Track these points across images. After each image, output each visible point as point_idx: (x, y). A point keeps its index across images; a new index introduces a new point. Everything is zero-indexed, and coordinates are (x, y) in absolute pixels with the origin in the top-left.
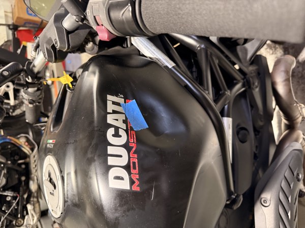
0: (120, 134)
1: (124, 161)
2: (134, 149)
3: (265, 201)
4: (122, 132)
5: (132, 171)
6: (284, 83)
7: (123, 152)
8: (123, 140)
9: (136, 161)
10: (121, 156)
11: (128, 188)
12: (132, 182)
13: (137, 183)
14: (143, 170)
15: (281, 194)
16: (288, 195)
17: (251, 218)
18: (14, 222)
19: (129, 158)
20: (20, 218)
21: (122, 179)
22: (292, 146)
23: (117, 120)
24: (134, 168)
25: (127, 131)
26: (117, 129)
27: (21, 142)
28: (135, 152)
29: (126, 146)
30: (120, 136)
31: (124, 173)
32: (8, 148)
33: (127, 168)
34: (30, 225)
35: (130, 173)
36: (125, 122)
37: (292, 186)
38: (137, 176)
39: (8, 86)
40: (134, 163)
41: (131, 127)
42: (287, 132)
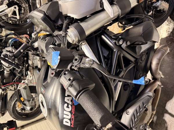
0: (69, 107)
1: (69, 117)
2: (73, 114)
3: (128, 112)
4: (70, 106)
5: (72, 121)
6: (156, 65)
7: (69, 114)
8: (70, 110)
9: (74, 118)
10: (68, 115)
11: (70, 126)
12: (71, 124)
13: (73, 125)
14: (75, 121)
15: (135, 112)
16: (138, 112)
17: (121, 114)
18: (22, 78)
19: (71, 116)
20: (25, 76)
21: (68, 123)
22: (148, 94)
23: (68, 100)
24: (73, 120)
25: (71, 106)
26: (68, 104)
27: (24, 41)
28: (73, 115)
29: (71, 112)
30: (69, 108)
31: (69, 121)
32: (17, 43)
33: (70, 120)
34: (29, 80)
35: (71, 122)
36: (72, 101)
37: (141, 110)
38: (73, 123)
39: (15, 8)
40: (73, 119)
41: (74, 103)
42: (153, 80)
